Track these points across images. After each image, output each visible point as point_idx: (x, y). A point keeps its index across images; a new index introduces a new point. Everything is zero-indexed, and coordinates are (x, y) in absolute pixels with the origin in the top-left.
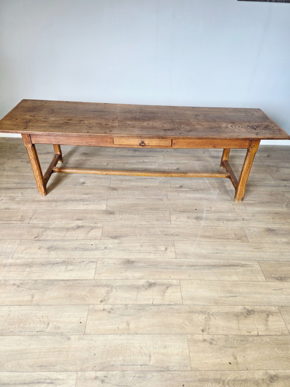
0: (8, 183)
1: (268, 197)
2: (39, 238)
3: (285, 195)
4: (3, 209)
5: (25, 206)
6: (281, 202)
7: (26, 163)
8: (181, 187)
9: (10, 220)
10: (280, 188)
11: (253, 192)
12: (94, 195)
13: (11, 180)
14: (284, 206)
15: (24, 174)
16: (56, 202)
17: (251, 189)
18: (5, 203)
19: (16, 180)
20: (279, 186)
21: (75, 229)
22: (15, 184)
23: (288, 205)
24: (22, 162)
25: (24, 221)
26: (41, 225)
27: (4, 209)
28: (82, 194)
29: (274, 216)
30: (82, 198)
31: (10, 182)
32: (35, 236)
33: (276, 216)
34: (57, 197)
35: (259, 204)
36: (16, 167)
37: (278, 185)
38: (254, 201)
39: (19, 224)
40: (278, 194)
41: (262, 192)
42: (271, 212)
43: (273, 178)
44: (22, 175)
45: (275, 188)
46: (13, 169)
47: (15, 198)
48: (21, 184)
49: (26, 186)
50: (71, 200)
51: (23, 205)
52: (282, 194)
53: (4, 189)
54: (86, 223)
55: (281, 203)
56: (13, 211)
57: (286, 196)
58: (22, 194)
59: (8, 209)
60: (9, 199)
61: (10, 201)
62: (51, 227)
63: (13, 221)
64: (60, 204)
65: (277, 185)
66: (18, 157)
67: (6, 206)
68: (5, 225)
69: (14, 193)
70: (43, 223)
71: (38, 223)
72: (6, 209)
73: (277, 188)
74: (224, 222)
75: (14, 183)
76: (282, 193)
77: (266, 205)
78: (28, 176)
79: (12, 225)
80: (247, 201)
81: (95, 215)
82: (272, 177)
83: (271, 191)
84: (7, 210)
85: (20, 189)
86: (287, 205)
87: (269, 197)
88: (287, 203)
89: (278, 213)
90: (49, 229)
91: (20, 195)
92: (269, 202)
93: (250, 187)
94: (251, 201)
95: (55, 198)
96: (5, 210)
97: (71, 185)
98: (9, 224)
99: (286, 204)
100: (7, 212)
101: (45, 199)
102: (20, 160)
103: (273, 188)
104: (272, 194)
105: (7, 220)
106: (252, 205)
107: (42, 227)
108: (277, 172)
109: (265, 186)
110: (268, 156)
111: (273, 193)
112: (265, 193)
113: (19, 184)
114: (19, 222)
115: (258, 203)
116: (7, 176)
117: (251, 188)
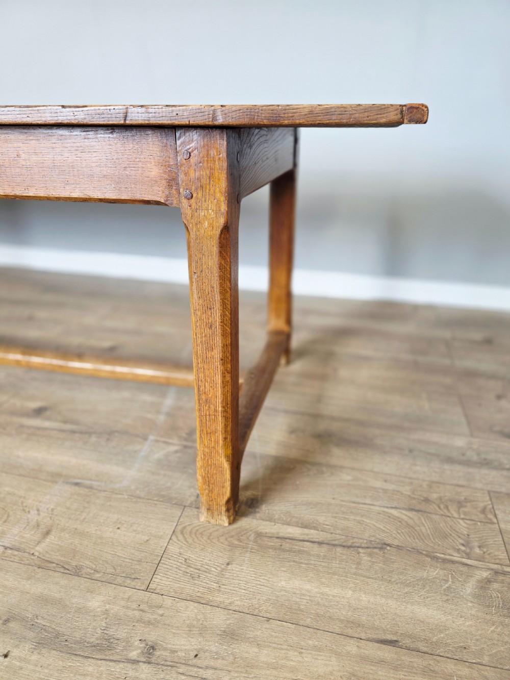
1: (394, 512)
3: (500, 515)
6: (456, 557)
8: (39, 412)
10: (485, 471)
11: (332, 474)
14: (470, 588)
17: (334, 461)
20: (486, 463)
23: (496, 586)
29: (365, 659)
33: (381, 662)
35: (324, 550)
37: (478, 454)
38: (305, 526)
40: (460, 504)
41: (378, 484)
42: (360, 625)
43: (469, 423)
45: (457, 468)
52: (483, 511)
55: (453, 562)
57: (503, 526)
65: (475, 458)
73: (471, 470)
74: (15, 653)
76: (484, 501)
77: (359, 564)
80: (271, 519)
82: (466, 416)
83: (431, 484)
86: (489, 581)
87: (404, 515)
88: (497, 573)
89: (407, 642)
92: (383, 546)
93: (336, 451)
94: (288, 524)
99: (485, 574)
103: (447, 467)
104: (427, 500)
106: (280, 549)
108: (499, 397)
109: (411, 451)
110: (488, 342)
111: (434, 496)
112: (391, 487)
115: (320, 543)
117: (338, 455)
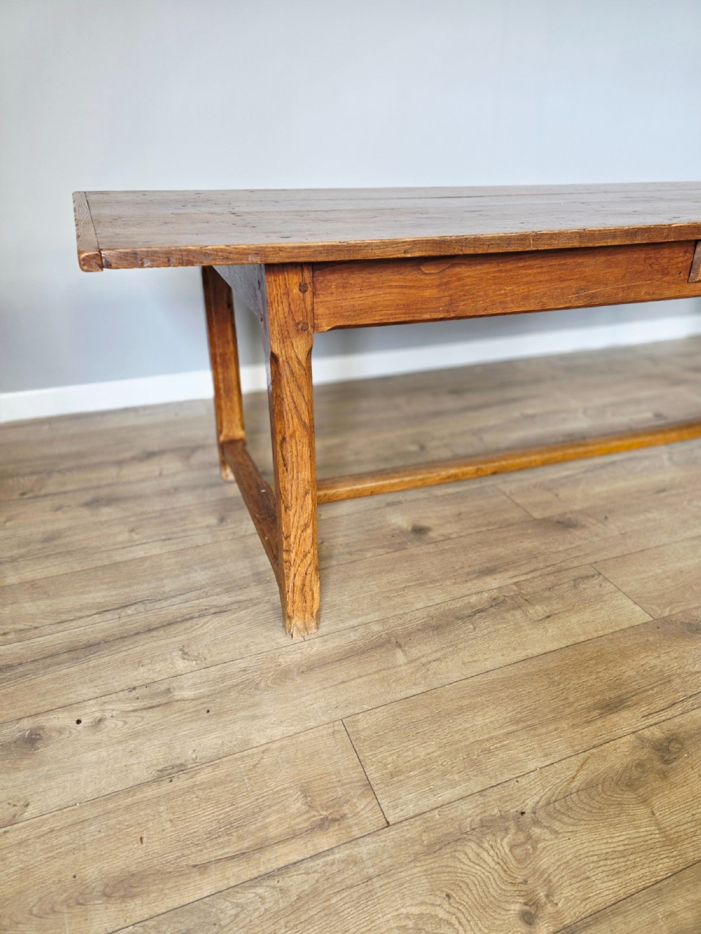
0: (63, 617)
2: (550, 909)
4: (147, 784)
5: (264, 716)
7: (85, 512)
9: (261, 847)
12: (524, 570)
13: (69, 601)
15: (118, 557)
16: (400, 646)
18: (135, 735)
19: (99, 595)
21: (660, 766)
22: (108, 616)
24: (58, 509)
25: (343, 817)
26: (469, 812)
27: (157, 780)
28: (468, 574)
30: (495, 594)
31: (69, 611)
32: (517, 907)
34: (383, 621)
36: (49, 538)
39: (338, 856)
44: (106, 562)
46: (39, 546)
47: (168, 691)
48: (141, 608)
49: (174, 608)
50: (457, 618)
51: (254, 717)
53: (66, 656)
54: (664, 715)
56: (220, 772)
58: (185, 654)
59: (182, 768)
60: (137, 705)
61: (145, 713)
62: (530, 803)
63: (281, 850)
64: (426, 649)
66: (23, 494)
67: (152, 754)
68: (250, 895)
69: (141, 664)
70: (459, 791)
71: (433, 801)
72: (167, 773)
75: (100, 613)
78: (143, 559)
79: (296, 883)
81: (651, 660)
84: (181, 782)
85: (154, 633)
90: (536, 822)
91: (181, 665)
95: (376, 628)
96: (166, 787)
97: (381, 551)
98: (269, 876)
100: (191, 790)
101: (330, 645)
102: (47, 503)
105: (230, 850)
107: (488, 826)
113: (130, 611)
114: (324, 841)
116: (34, 588)
